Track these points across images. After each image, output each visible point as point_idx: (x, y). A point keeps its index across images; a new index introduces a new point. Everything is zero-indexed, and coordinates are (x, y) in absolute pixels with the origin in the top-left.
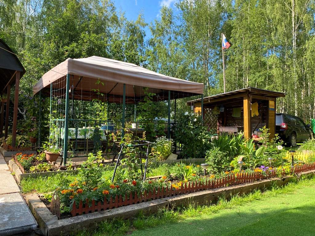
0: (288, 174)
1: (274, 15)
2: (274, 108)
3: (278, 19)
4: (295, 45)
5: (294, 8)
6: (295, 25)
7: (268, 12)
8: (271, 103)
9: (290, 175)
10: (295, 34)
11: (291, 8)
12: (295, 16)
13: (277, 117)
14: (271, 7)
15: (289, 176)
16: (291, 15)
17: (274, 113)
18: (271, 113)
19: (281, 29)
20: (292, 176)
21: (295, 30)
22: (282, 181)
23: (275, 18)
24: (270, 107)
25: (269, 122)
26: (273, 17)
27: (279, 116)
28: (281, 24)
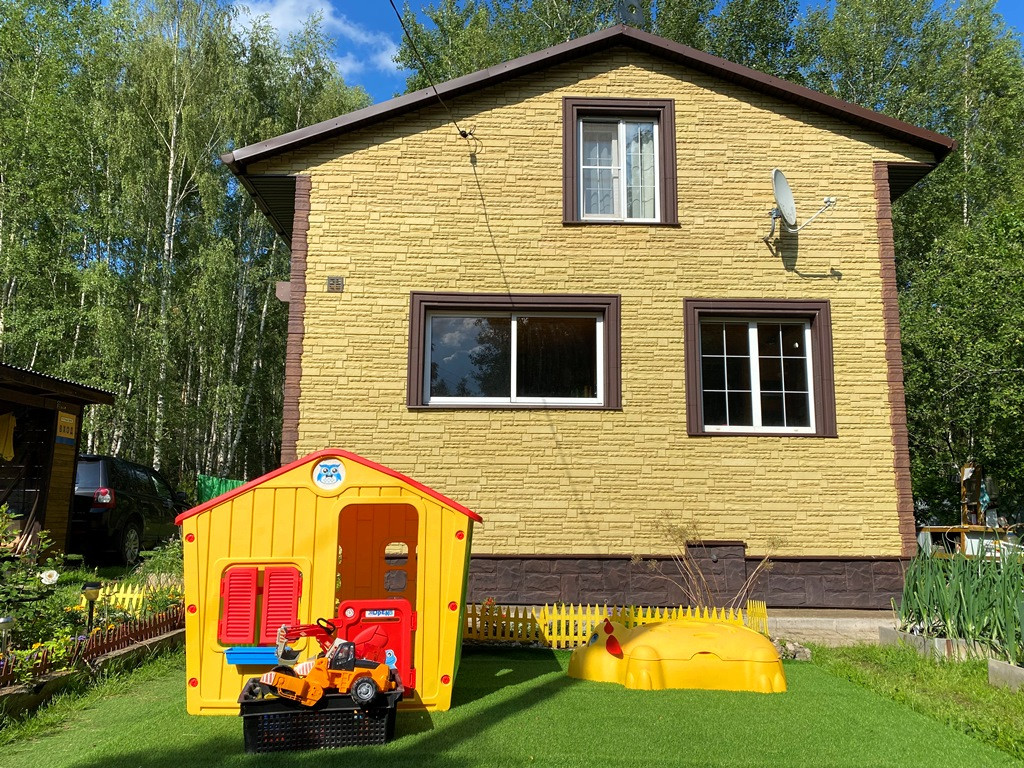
0: (59, 665)
1: (114, 139)
2: (73, 437)
3: (126, 159)
4: (169, 250)
5: (176, 142)
6: (174, 191)
7: (97, 124)
8: (65, 420)
9: (65, 668)
10: (172, 217)
11: (169, 141)
12: (177, 165)
13: (81, 467)
14: (105, 113)
15: (63, 671)
16: (166, 160)
17: (73, 453)
18: (61, 454)
19: (133, 192)
20: (72, 670)
21: (173, 206)
22: (30, 693)
23: (118, 152)
24: (59, 434)
25: (52, 485)
26: (109, 145)
27: (92, 465)
28: (134, 175)
